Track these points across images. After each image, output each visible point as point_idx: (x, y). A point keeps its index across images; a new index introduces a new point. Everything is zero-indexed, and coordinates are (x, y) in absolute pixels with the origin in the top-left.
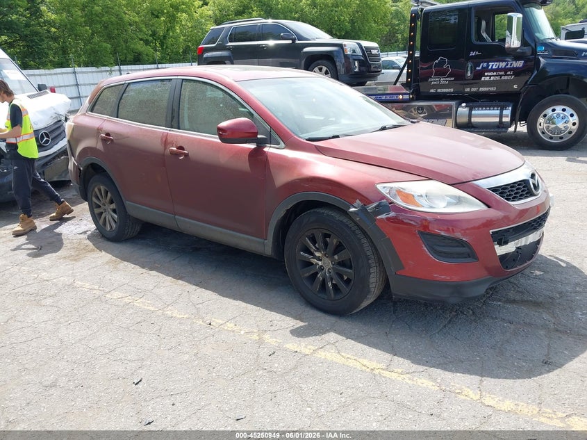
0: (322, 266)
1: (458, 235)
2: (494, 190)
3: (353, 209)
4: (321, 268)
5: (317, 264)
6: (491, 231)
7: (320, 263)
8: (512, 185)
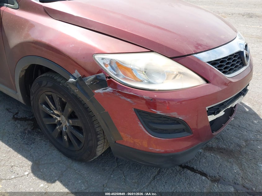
0: (60, 121)
1: (174, 114)
2: (213, 63)
3: (72, 80)
4: (60, 123)
5: (57, 119)
6: (207, 108)
7: (59, 119)
8: (229, 58)
